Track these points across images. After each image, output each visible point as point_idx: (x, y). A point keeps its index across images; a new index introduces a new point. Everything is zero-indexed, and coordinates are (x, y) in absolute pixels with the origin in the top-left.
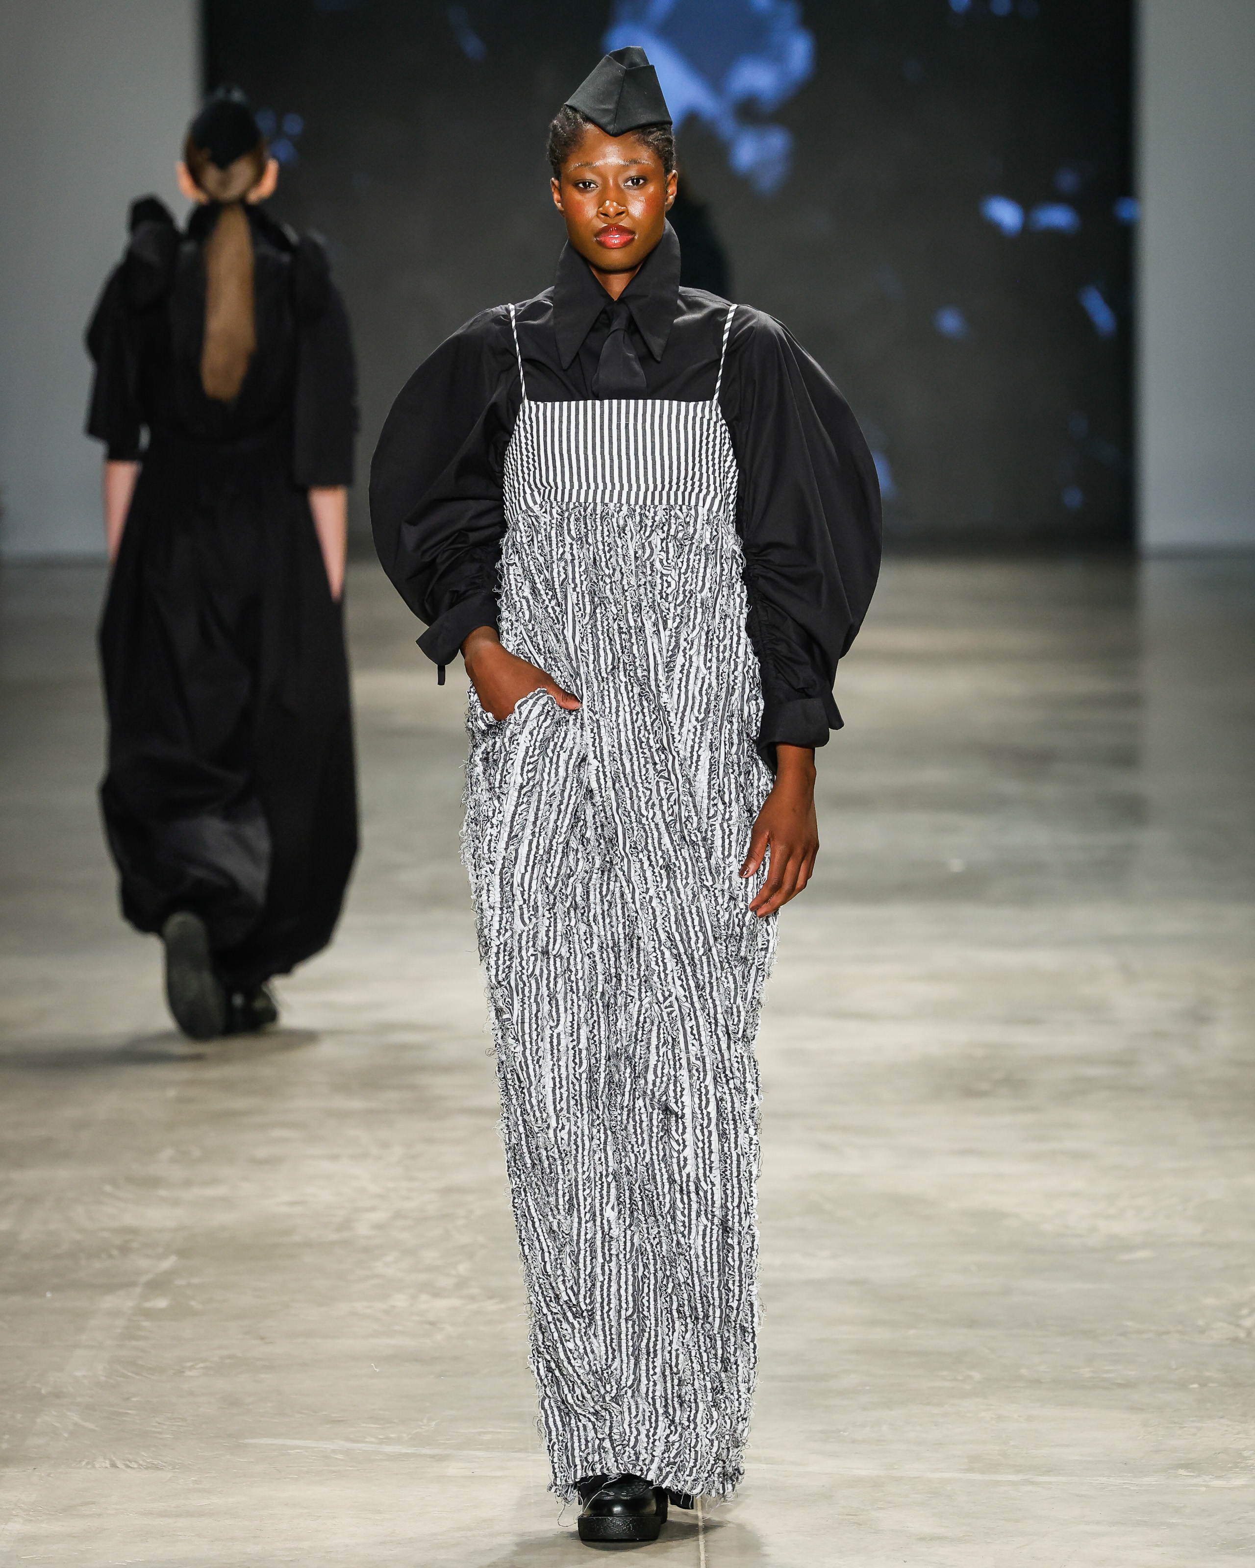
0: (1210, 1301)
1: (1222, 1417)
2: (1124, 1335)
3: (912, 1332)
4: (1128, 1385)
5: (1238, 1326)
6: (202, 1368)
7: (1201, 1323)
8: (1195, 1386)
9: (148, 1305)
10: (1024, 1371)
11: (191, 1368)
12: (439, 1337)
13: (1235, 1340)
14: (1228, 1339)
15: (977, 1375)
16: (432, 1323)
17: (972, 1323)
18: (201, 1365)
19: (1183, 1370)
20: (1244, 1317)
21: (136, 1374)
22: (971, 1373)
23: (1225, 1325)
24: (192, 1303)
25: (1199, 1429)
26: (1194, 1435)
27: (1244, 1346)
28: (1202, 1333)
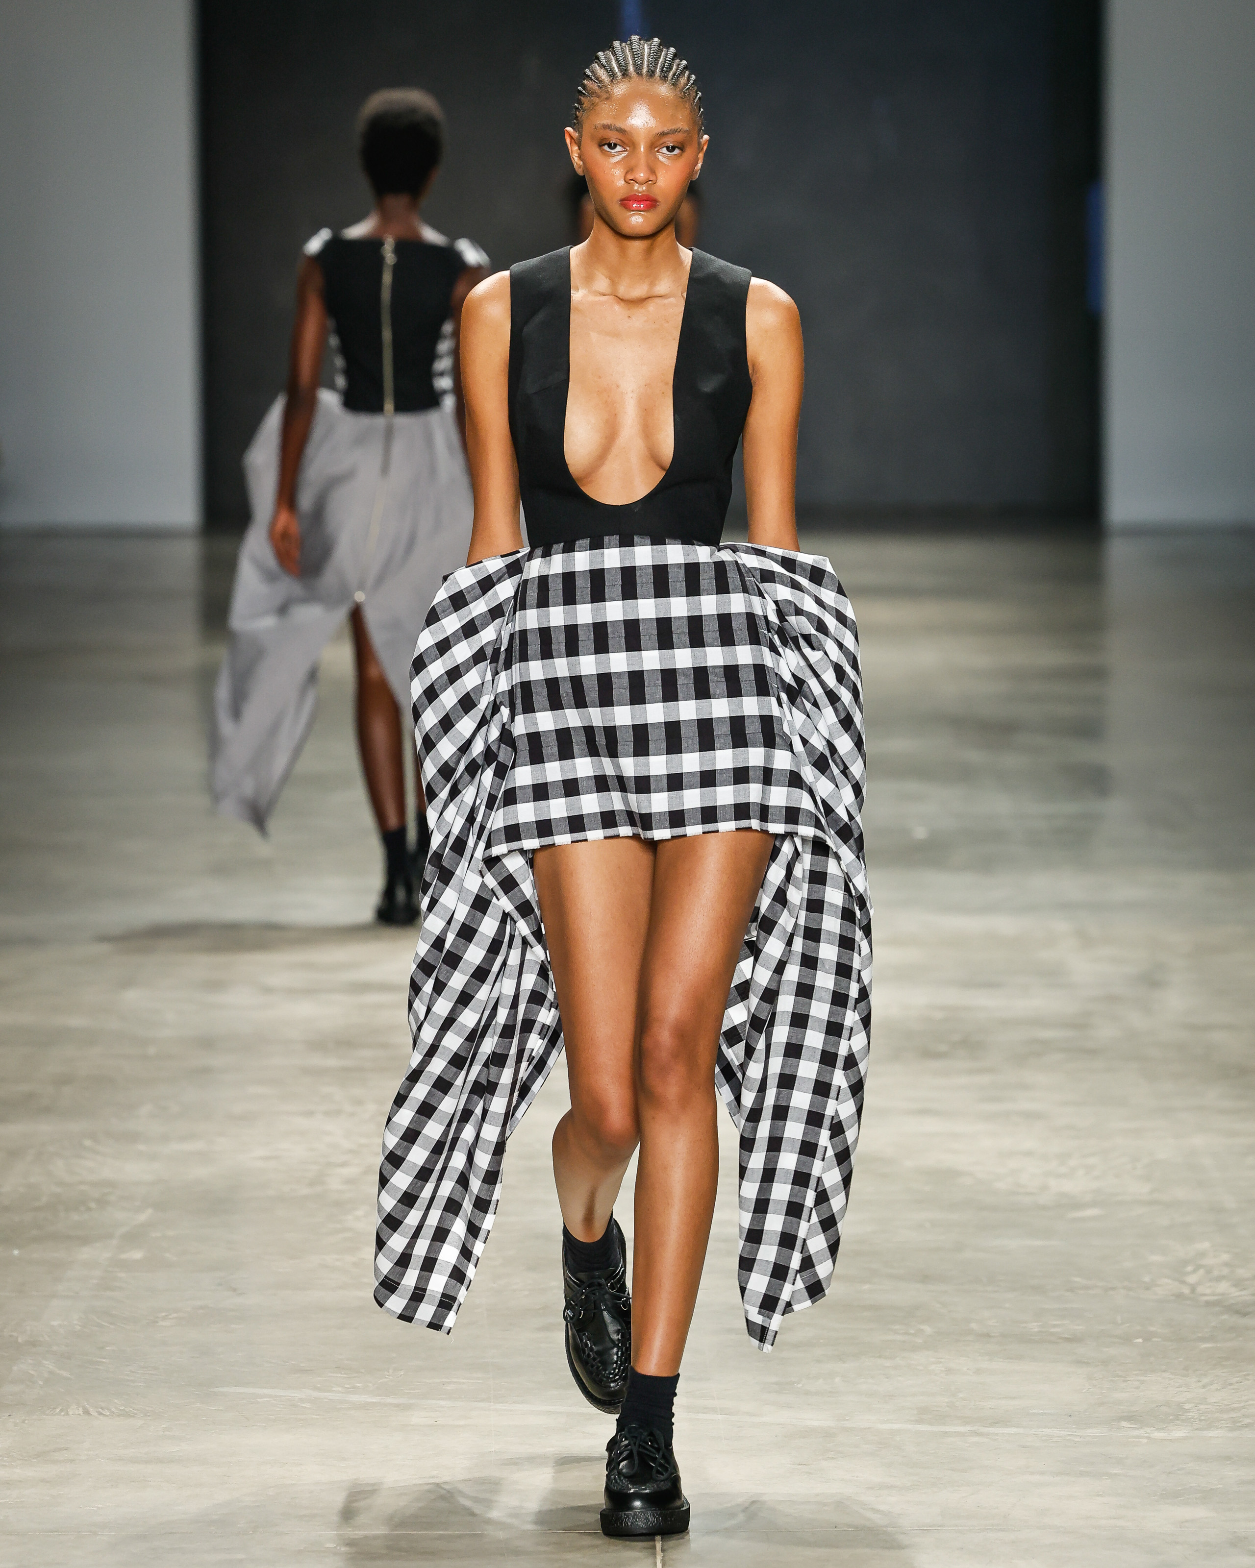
0: (1156, 1258)
1: (1164, 1371)
2: (1071, 1290)
3: (866, 1287)
4: (1074, 1339)
5: (1183, 1282)
6: (175, 1318)
7: (1147, 1279)
8: (1140, 1340)
9: (124, 1256)
10: (973, 1326)
11: (164, 1318)
13: (1179, 1296)
14: (1173, 1295)
15: (928, 1329)
17: (925, 1278)
18: (175, 1315)
19: (1128, 1325)
20: (1189, 1273)
21: (111, 1324)
22: (922, 1327)
23: (1170, 1281)
24: (167, 1255)
25: (1142, 1382)
26: (1138, 1388)
27: (1188, 1302)
28: (1147, 1289)
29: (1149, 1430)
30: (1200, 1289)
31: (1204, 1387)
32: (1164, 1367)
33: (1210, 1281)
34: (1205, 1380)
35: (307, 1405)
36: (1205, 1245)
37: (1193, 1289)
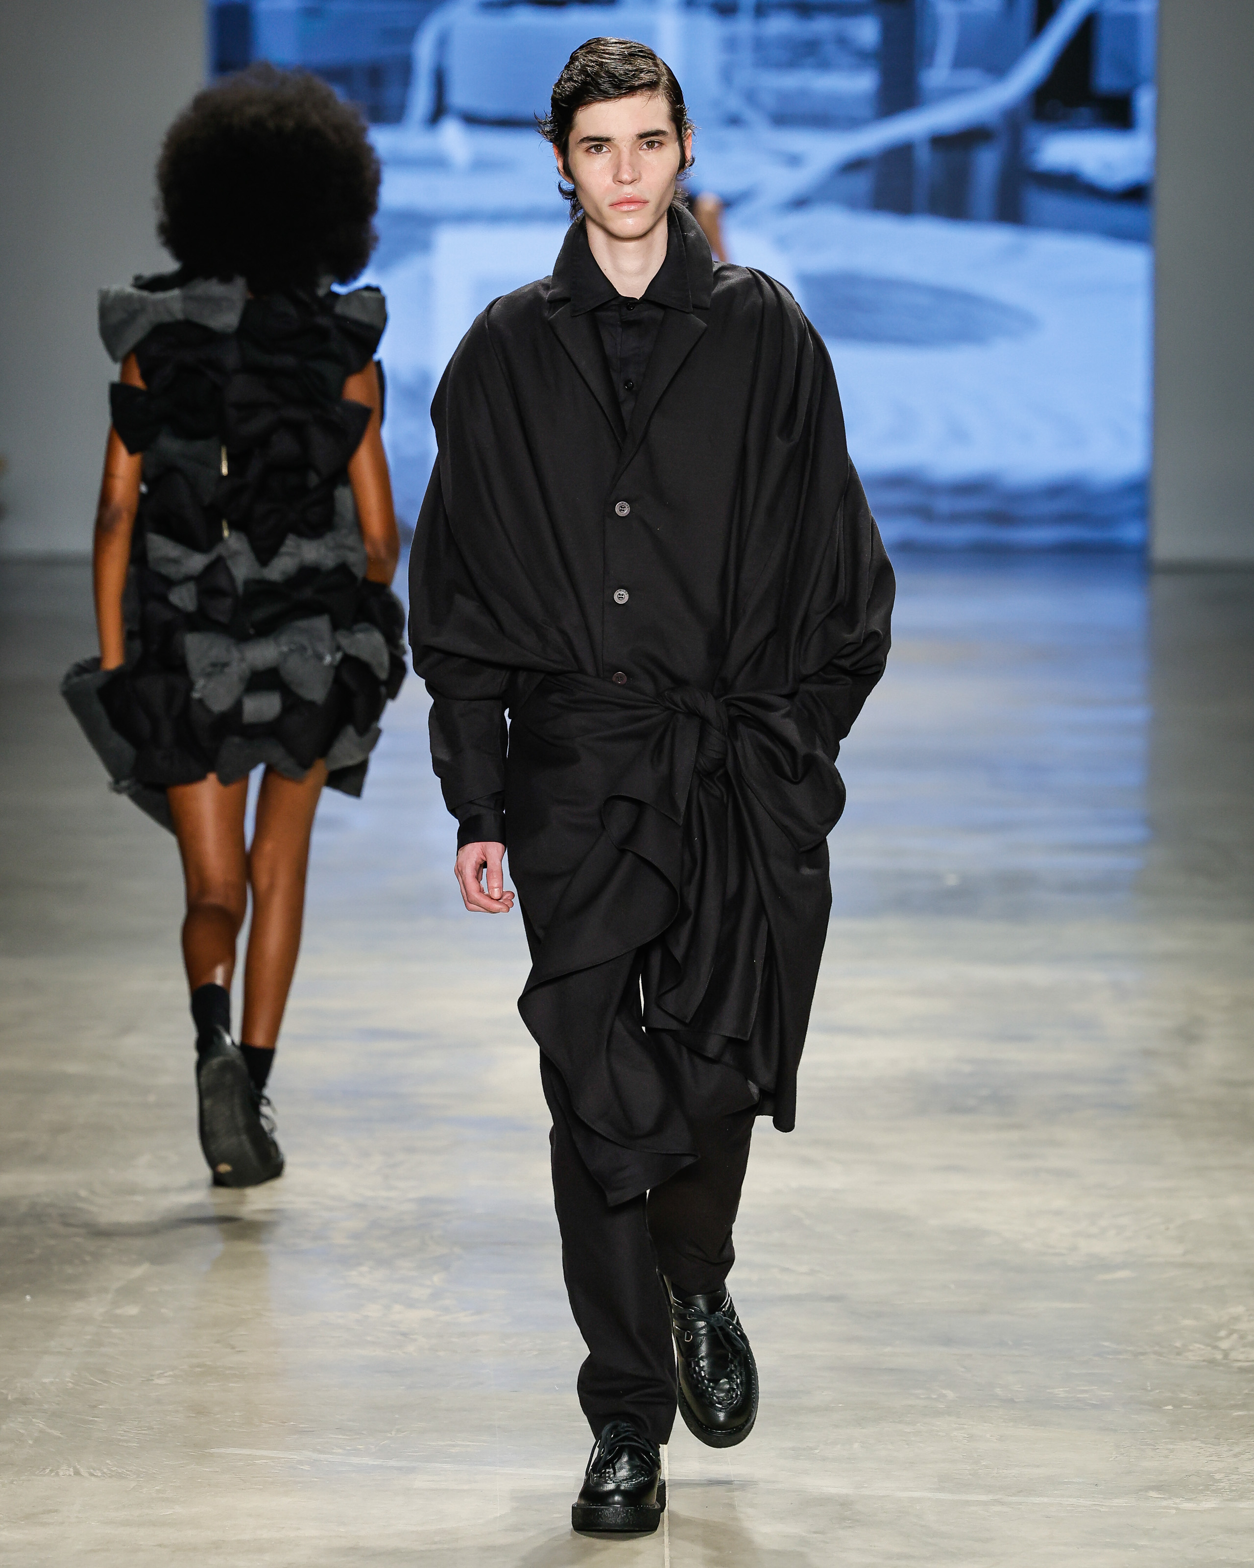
0: (1188, 1322)
1: (1195, 1439)
2: (1100, 1355)
3: (888, 1349)
4: (1102, 1406)
5: (1215, 1347)
6: (169, 1376)
7: (1178, 1344)
8: (1170, 1407)
9: (119, 1311)
10: (998, 1391)
11: (160, 1376)
12: (411, 1348)
13: (1212, 1362)
14: (1204, 1361)
15: (950, 1394)
16: (404, 1334)
17: (948, 1341)
18: (171, 1373)
19: (1158, 1391)
20: (1221, 1339)
21: (105, 1381)
22: (944, 1392)
23: (1202, 1347)
24: (163, 1310)
25: (1172, 1451)
26: (1166, 1457)
27: (1221, 1368)
28: (1178, 1354)
29: (1178, 1501)
30: (1233, 1355)
31: (1235, 1456)
32: (1194, 1436)
33: (1244, 1346)
34: (1237, 1449)
35: (306, 1467)
36: (1239, 1310)
37: (1226, 1355)
